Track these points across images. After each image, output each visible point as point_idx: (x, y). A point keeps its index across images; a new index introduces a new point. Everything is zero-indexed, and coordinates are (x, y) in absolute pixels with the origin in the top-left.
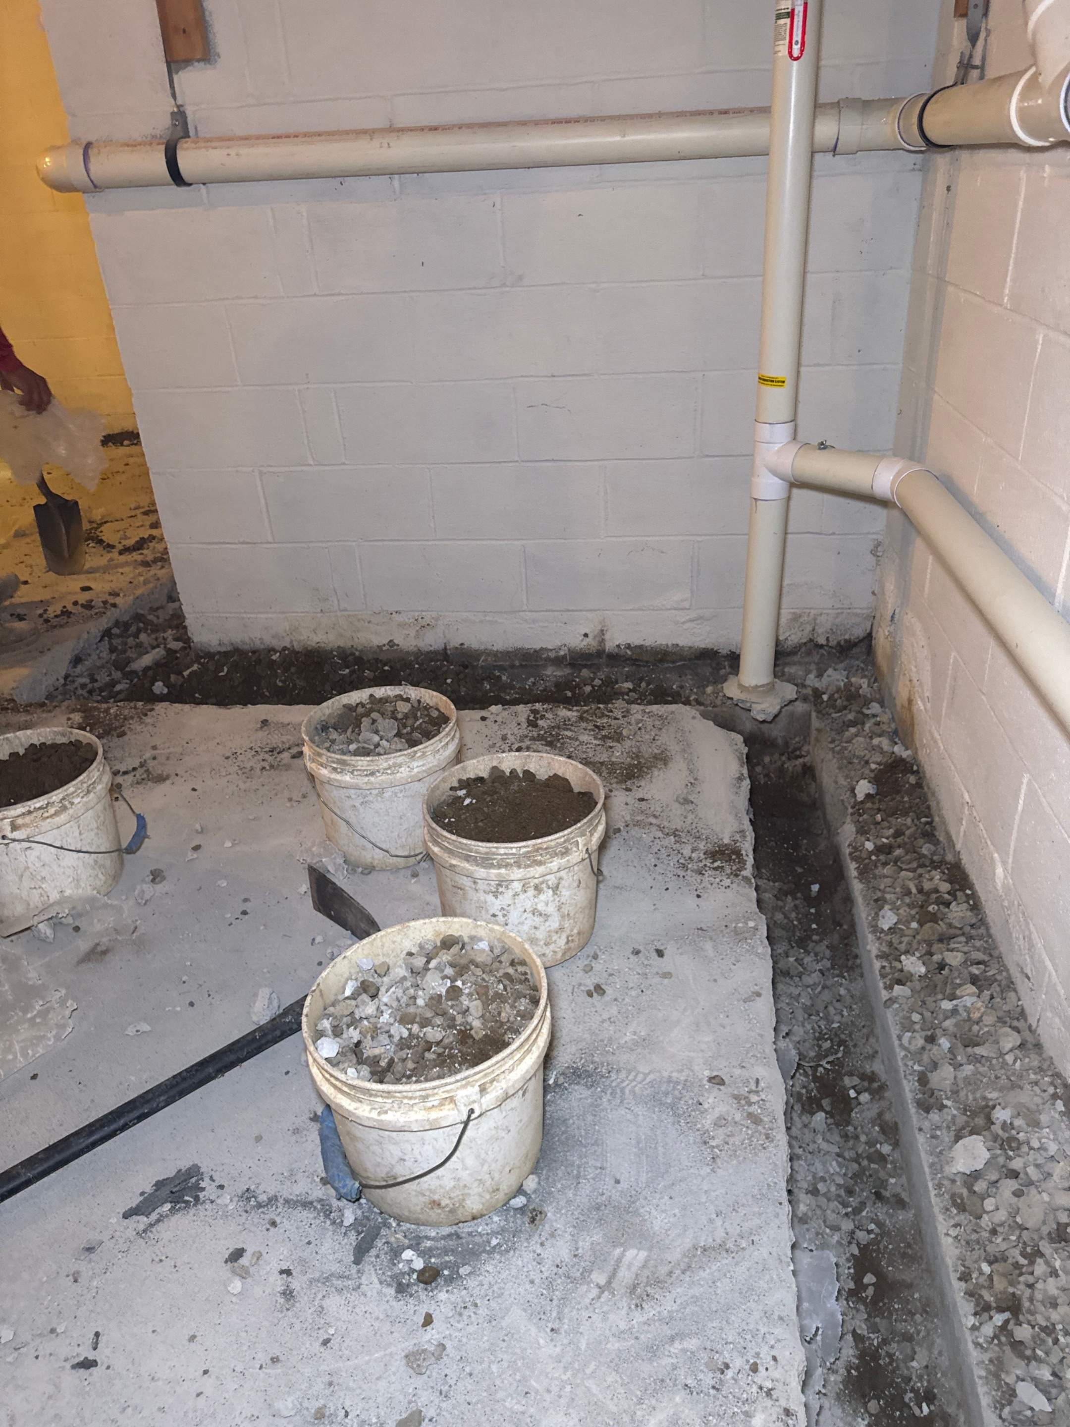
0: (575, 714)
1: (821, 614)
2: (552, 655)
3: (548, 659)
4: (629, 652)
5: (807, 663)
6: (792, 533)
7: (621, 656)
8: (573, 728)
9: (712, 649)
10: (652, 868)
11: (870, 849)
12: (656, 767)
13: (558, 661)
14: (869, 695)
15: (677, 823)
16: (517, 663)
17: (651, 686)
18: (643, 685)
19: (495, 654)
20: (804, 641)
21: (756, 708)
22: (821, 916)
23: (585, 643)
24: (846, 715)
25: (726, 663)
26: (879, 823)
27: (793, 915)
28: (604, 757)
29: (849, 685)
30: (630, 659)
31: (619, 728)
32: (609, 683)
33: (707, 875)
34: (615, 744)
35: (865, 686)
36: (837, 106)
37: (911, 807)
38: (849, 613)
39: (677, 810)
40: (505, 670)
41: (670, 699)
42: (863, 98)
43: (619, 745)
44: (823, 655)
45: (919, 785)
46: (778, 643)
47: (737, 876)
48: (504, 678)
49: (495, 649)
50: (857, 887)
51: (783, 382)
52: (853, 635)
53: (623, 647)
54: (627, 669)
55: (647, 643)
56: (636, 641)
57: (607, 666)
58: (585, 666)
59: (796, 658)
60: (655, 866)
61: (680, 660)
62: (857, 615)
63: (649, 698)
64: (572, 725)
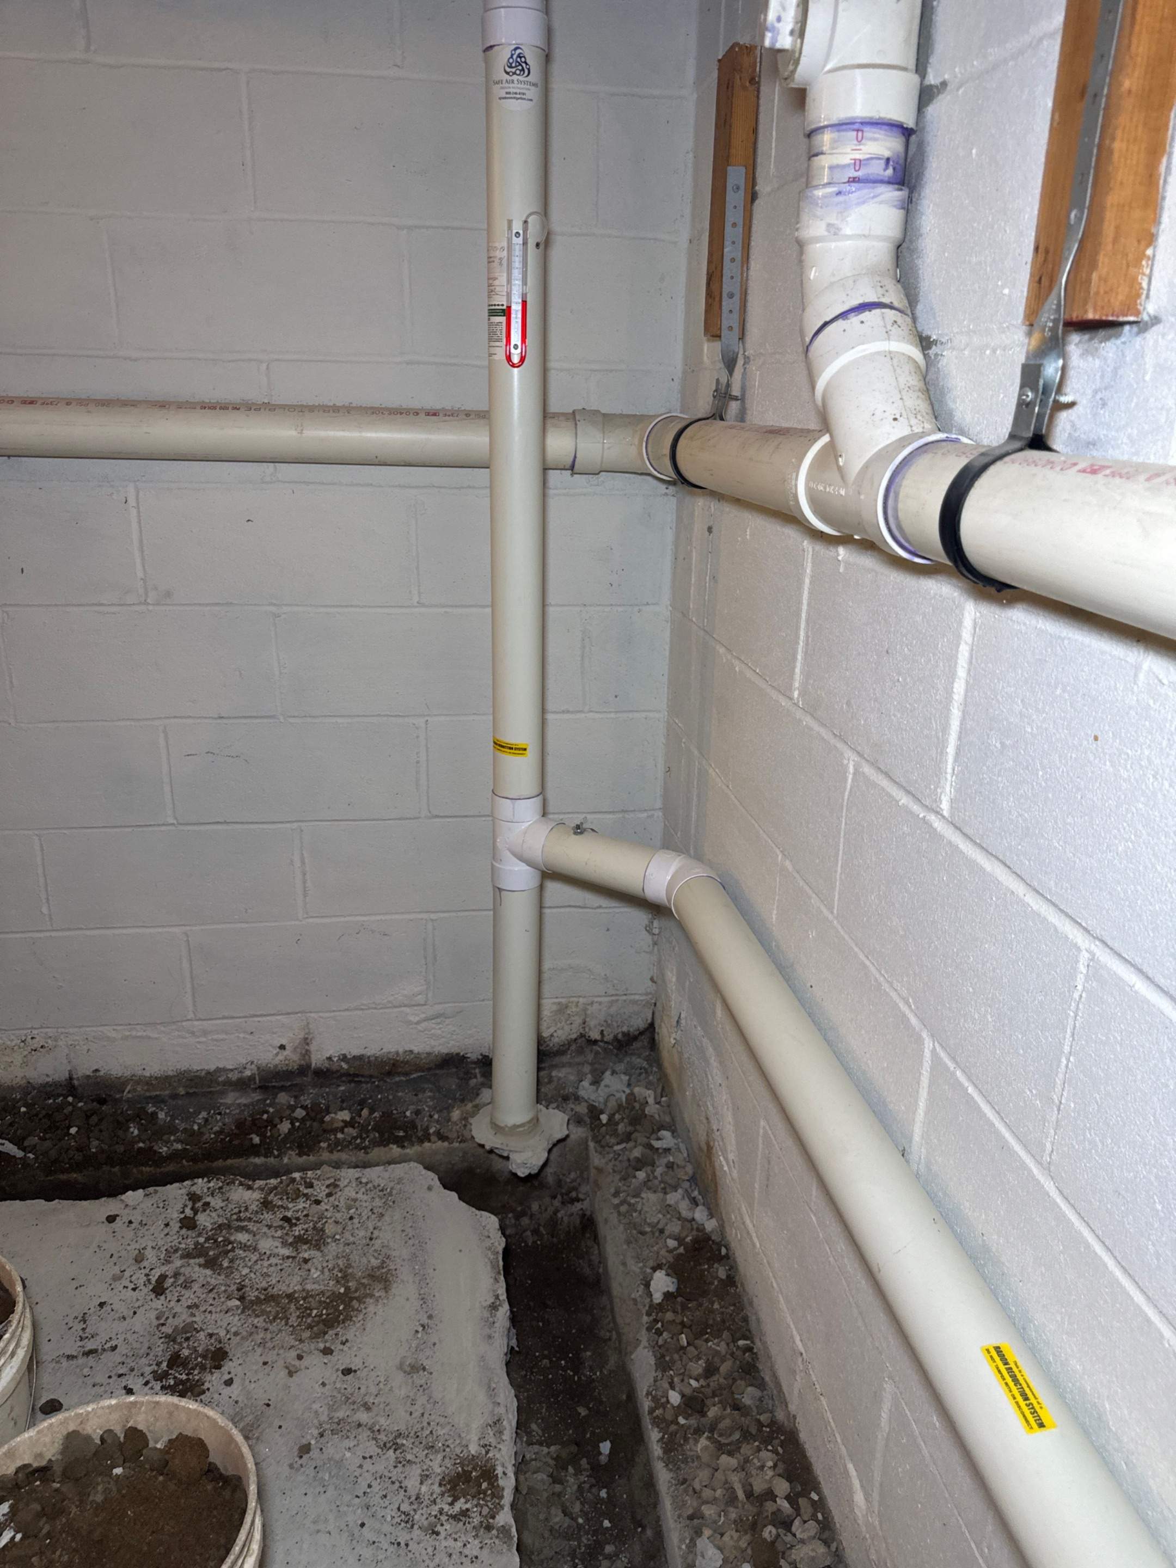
0: (257, 1195)
1: (592, 1003)
2: (234, 1076)
3: (228, 1083)
4: (345, 1066)
5: (579, 1064)
6: (550, 907)
7: (333, 1073)
8: (251, 1226)
9: (458, 1054)
10: (356, 1530)
11: (676, 1404)
12: (372, 1296)
13: (242, 1085)
14: (657, 1116)
15: (400, 1420)
16: (182, 1091)
17: (376, 1114)
18: (365, 1112)
19: (149, 1082)
20: (574, 1036)
21: (517, 1158)
22: (615, 1506)
23: (280, 1057)
24: (631, 1150)
25: (477, 1071)
26: (682, 1348)
27: (577, 1507)
28: (293, 1284)
29: (631, 1097)
30: (347, 1074)
31: (321, 1218)
32: (316, 1113)
33: (443, 1534)
34: (313, 1253)
35: (651, 1100)
36: (573, 417)
37: (723, 1321)
38: (625, 1001)
39: (401, 1387)
40: (163, 1101)
41: (401, 1134)
42: (603, 411)
43: (318, 1254)
44: (597, 1053)
45: (731, 1281)
46: (540, 1041)
47: (489, 1528)
48: (161, 1115)
49: (148, 1075)
50: (663, 1476)
51: (525, 749)
52: (632, 1026)
53: (335, 1059)
54: (342, 1088)
55: (370, 1052)
56: (354, 1050)
57: (314, 1086)
58: (282, 1089)
59: (565, 1059)
60: (363, 1525)
61: (416, 1071)
62: (635, 1002)
63: (372, 1136)
64: (250, 1219)
